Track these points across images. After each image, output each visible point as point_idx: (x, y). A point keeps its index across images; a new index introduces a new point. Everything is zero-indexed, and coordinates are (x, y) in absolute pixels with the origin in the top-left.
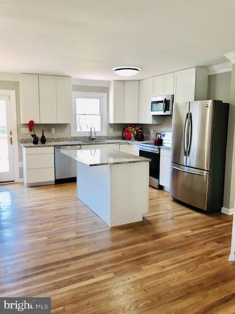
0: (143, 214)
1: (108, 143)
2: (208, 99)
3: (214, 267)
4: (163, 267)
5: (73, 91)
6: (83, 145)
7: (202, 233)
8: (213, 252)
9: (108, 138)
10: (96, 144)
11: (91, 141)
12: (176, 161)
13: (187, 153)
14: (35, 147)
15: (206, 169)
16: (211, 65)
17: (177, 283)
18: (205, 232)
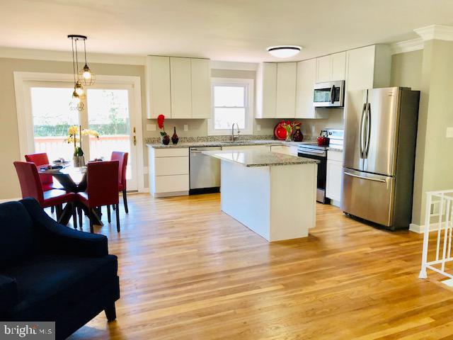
0: (310, 229)
1: (256, 144)
2: (392, 85)
3: (401, 283)
4: (340, 282)
5: (213, 76)
6: (224, 146)
7: (385, 250)
8: (399, 269)
9: (255, 138)
10: (240, 145)
11: (232, 141)
12: (349, 164)
13: (364, 155)
14: (167, 148)
15: (389, 174)
16: (395, 42)
17: (358, 296)
18: (389, 250)
